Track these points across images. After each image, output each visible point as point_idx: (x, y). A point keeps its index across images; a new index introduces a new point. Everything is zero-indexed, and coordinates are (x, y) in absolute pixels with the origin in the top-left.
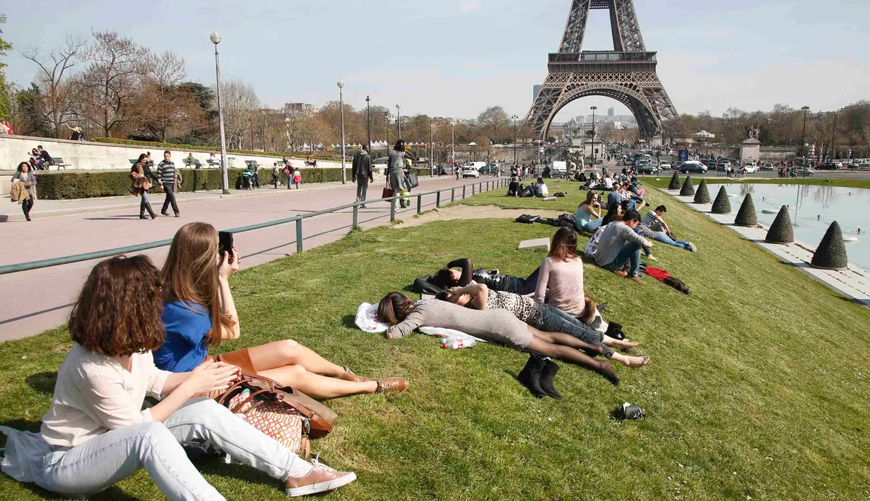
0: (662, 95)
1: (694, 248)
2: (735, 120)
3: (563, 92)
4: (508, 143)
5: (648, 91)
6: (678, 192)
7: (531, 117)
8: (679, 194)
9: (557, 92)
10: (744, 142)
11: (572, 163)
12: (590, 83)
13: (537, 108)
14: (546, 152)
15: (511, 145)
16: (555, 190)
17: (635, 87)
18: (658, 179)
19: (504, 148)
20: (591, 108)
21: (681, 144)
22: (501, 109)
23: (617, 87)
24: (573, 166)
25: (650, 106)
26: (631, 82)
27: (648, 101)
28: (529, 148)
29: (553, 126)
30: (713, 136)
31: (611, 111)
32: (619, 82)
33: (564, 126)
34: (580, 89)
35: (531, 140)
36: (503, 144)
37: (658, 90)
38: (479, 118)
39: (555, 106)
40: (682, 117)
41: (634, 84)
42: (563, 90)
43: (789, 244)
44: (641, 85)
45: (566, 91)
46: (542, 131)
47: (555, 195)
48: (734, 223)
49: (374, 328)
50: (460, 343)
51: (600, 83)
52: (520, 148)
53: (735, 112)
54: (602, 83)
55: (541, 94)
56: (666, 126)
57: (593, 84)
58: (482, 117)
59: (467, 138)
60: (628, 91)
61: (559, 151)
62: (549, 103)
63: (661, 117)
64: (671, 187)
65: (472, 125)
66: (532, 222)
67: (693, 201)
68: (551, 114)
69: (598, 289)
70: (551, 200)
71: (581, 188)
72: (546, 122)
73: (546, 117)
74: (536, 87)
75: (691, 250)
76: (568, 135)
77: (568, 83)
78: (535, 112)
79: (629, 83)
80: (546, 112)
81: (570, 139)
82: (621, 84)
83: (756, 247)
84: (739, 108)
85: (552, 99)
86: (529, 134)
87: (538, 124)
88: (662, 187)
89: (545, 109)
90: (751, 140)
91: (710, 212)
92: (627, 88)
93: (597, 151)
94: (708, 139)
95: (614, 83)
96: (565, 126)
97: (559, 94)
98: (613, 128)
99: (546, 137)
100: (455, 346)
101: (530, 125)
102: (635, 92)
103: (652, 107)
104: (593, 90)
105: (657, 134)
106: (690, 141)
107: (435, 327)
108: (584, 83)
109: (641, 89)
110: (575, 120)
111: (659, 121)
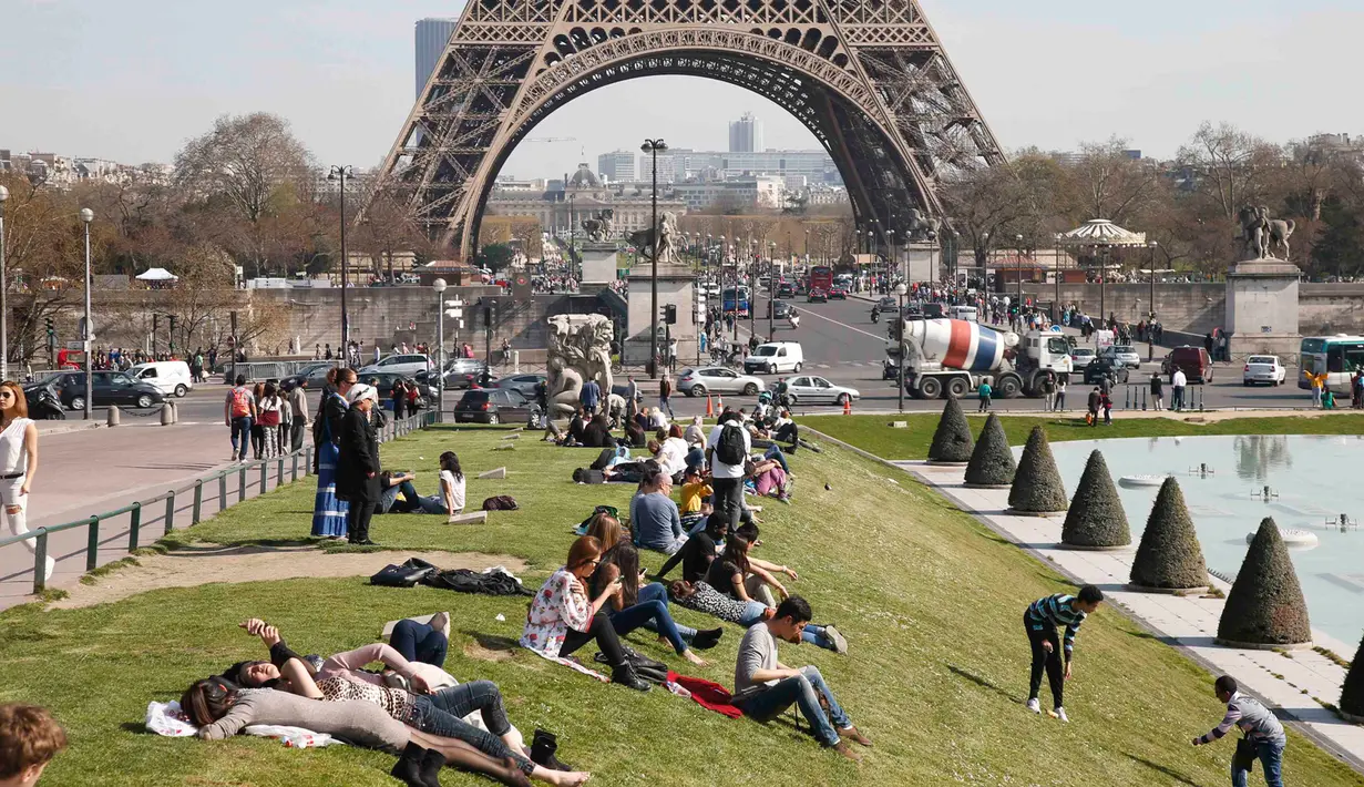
0: (936, 77)
1: (841, 643)
2: (1232, 169)
3: (539, 63)
4: (314, 271)
5: (882, 64)
6: (958, 473)
7: (407, 160)
8: (962, 480)
9: (516, 60)
10: (1239, 270)
11: (568, 372)
12: (649, 27)
13: (433, 126)
14: (469, 312)
15: (323, 282)
16: (491, 484)
17: (831, 43)
18: (901, 424)
19: (294, 292)
20: (645, 147)
21: (1015, 273)
22: (275, 126)
23: (757, 45)
24: (570, 384)
25: (892, 118)
26: (814, 24)
27: (880, 98)
28: (404, 293)
29: (504, 196)
30: (1139, 239)
31: (741, 134)
32: (766, 27)
33: (548, 196)
34: (609, 52)
35: (406, 260)
36: (291, 274)
37: (921, 57)
38: (182, 162)
39: (509, 118)
40: (1022, 161)
41: (826, 30)
42: (541, 52)
43: (1295, 650)
44: (854, 34)
45: (550, 58)
46: (454, 221)
47: (486, 507)
48: (1127, 580)
49: (179, 732)
50: (309, 741)
51: (690, 26)
52: (362, 293)
53: (1226, 140)
54: (695, 26)
55: (450, 67)
56: (955, 198)
57: (656, 30)
58: (197, 160)
59: (128, 247)
60: (803, 59)
61: (527, 306)
62: (481, 103)
63: (937, 162)
64: (939, 455)
65: (155, 191)
66: (411, 584)
67: (1007, 506)
68: (493, 151)
69: (538, 702)
70: (472, 522)
71: (579, 475)
72: (473, 185)
73: (470, 162)
74: (427, 32)
75: (834, 649)
76: (566, 235)
77: (560, 26)
78: (424, 143)
79: (804, 29)
80: (470, 143)
81: (571, 252)
82: (775, 33)
83: (1179, 661)
84: (1238, 130)
85: (495, 88)
86: (400, 232)
87: (440, 193)
88: (901, 456)
89: (465, 127)
90: (1265, 262)
91: (1057, 547)
92: (798, 50)
93: (671, 315)
94: (1118, 254)
95: (744, 27)
96: (554, 194)
97: (521, 71)
98: (753, 207)
99: (474, 245)
100: (303, 745)
101: (402, 196)
102: (829, 64)
103: (901, 125)
104: (661, 56)
105: (915, 238)
106: (1047, 259)
107: (270, 724)
108: (626, 26)
109: (855, 52)
110: (594, 169)
111: (929, 182)
